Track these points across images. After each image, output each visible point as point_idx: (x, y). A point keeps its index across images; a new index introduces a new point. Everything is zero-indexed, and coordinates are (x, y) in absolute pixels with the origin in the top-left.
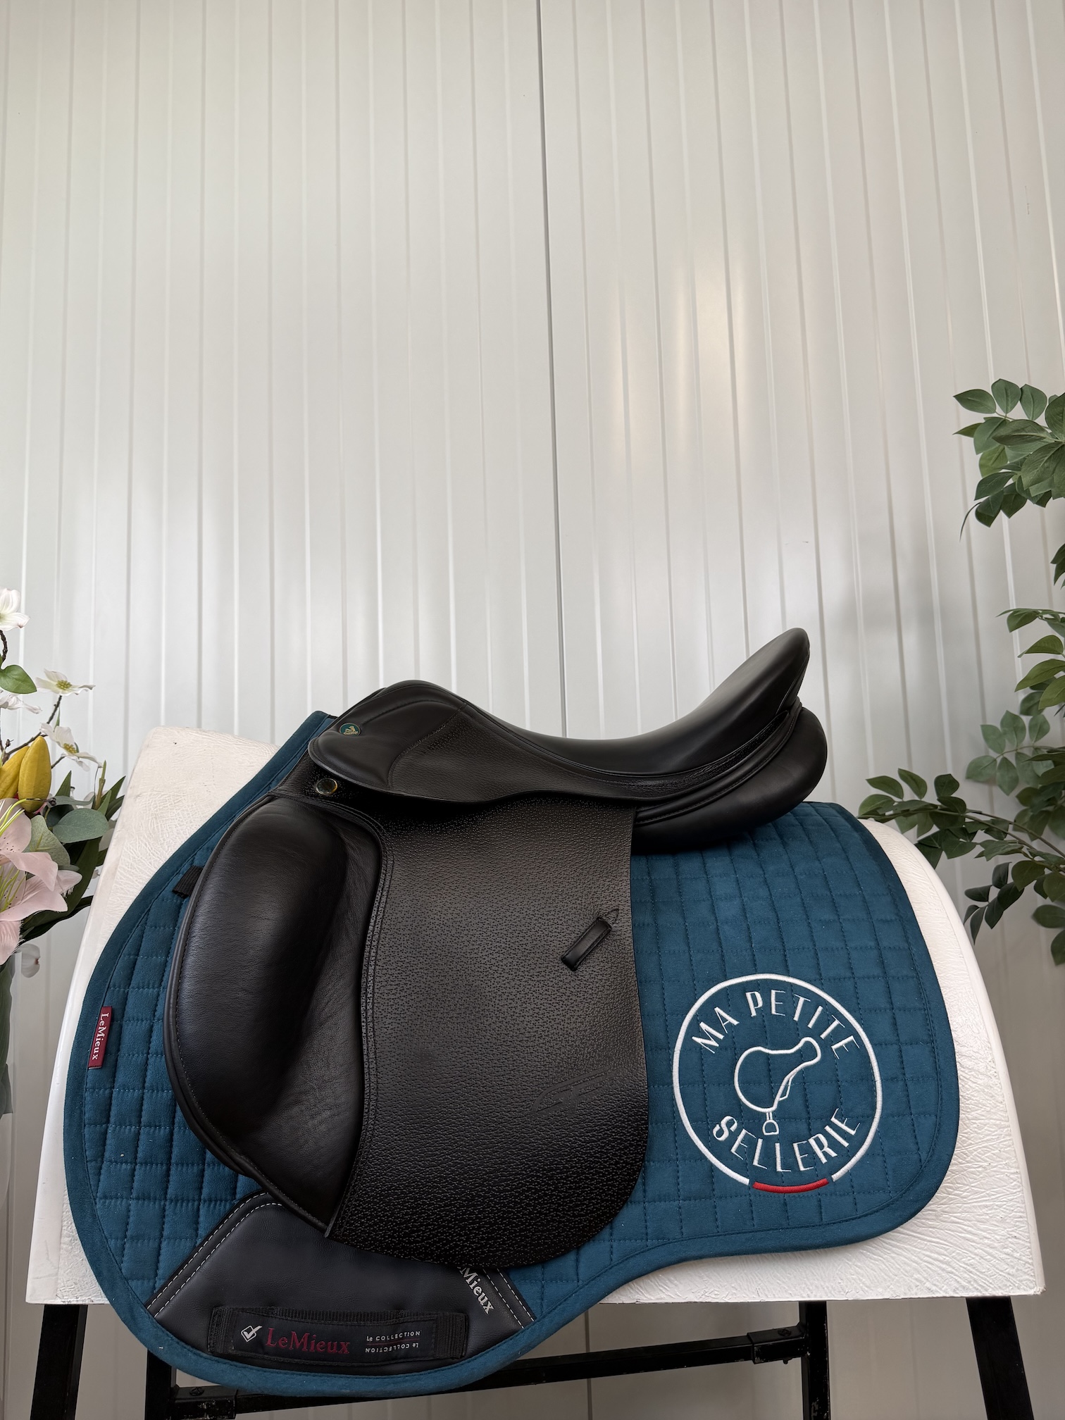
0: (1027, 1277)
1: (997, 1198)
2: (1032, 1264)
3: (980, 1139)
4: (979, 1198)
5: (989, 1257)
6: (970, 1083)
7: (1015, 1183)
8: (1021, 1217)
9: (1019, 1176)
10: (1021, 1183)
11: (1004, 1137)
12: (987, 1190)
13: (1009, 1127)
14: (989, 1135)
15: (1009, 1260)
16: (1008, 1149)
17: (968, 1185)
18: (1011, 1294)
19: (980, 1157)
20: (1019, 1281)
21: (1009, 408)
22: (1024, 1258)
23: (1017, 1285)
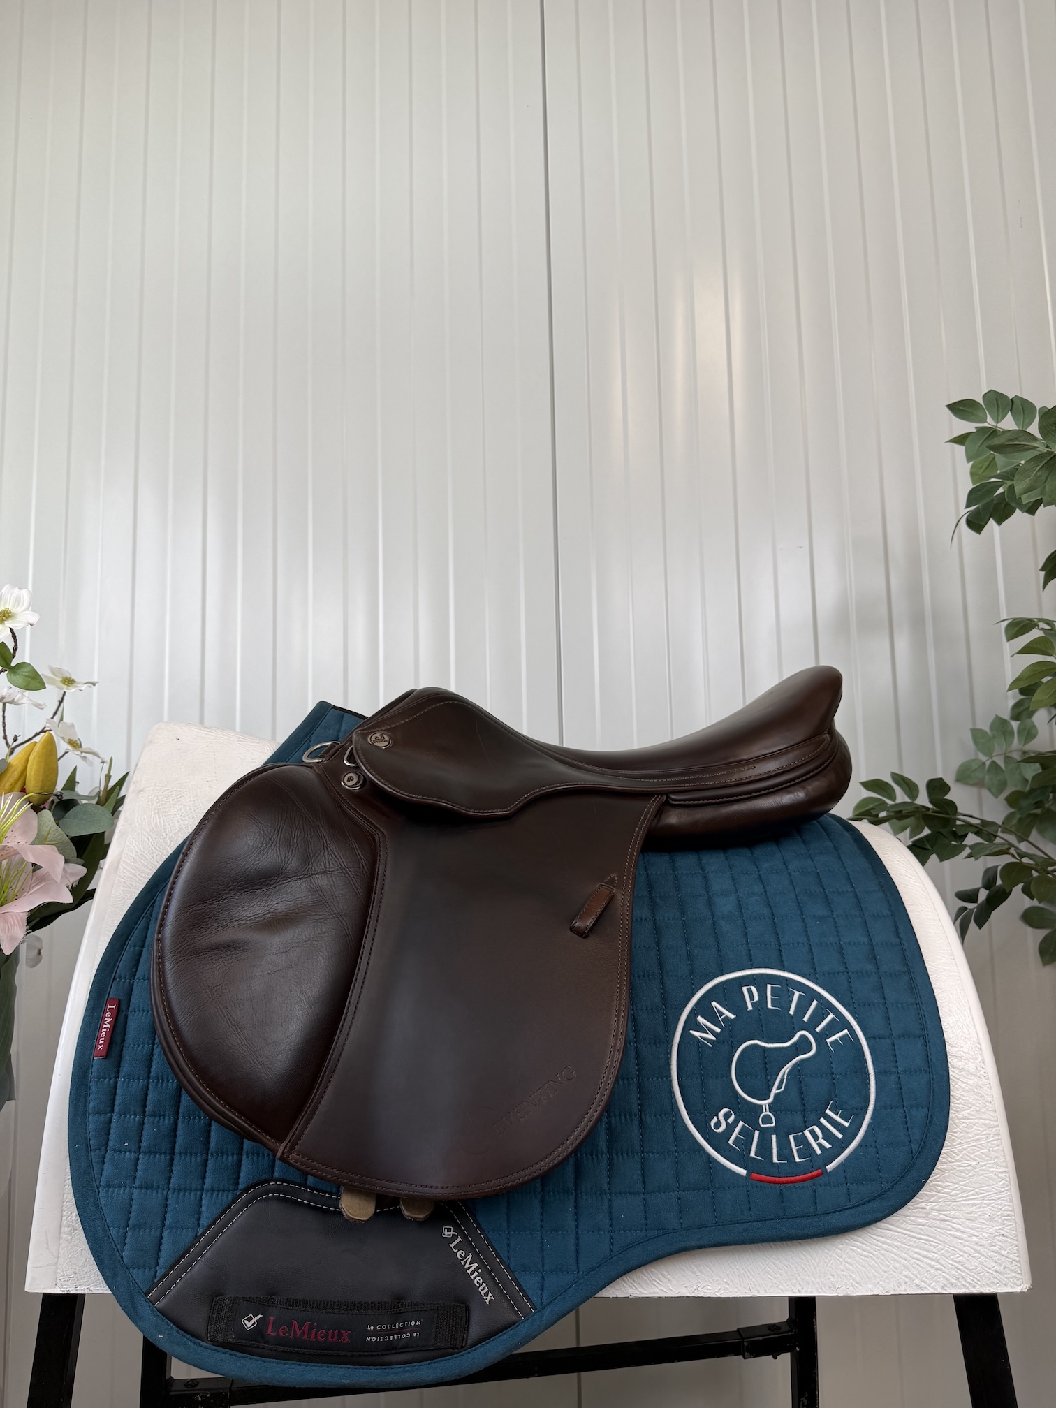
0: (1014, 1274)
1: (985, 1196)
2: (1019, 1262)
3: (970, 1138)
4: (968, 1196)
5: (977, 1254)
6: (960, 1083)
7: (1003, 1182)
8: (1008, 1215)
9: (1007, 1175)
10: (1009, 1182)
11: (993, 1137)
12: (976, 1189)
13: (998, 1126)
14: (978, 1134)
15: (997, 1258)
16: (997, 1148)
17: (957, 1183)
18: (999, 1291)
19: (969, 1156)
20: (1006, 1278)
21: (1000, 418)
22: (1011, 1256)
23: (1004, 1282)
